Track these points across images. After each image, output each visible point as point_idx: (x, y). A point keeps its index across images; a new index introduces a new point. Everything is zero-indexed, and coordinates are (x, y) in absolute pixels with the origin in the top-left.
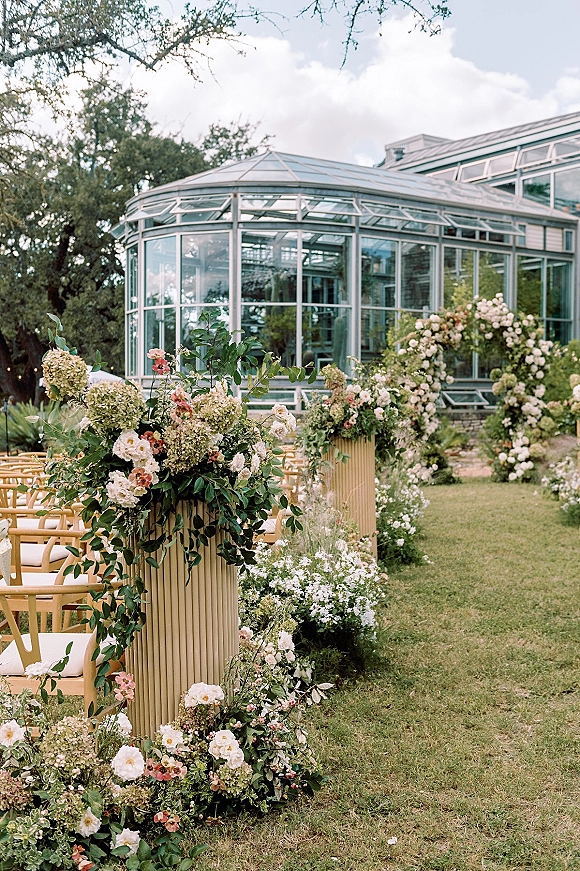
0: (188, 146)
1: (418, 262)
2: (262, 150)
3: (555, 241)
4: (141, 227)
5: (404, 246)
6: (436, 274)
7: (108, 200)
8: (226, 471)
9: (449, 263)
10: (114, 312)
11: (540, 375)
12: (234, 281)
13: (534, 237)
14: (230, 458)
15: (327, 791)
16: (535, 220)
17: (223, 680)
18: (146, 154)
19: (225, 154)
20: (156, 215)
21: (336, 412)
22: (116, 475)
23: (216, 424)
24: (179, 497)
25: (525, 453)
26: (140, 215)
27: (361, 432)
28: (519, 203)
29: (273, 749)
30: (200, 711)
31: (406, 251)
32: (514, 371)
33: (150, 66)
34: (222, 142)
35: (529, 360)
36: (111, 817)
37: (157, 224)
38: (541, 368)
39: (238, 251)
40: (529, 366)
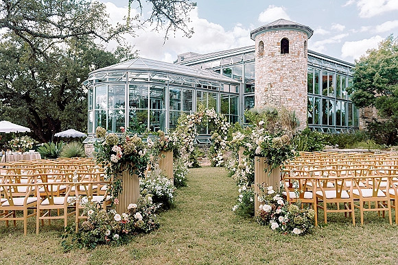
0: (110, 53)
1: (188, 95)
2: (135, 55)
3: (233, 90)
4: (94, 82)
5: (183, 90)
6: (194, 99)
7: (81, 71)
8: (138, 154)
9: (199, 95)
10: (83, 111)
11: (226, 133)
12: (127, 100)
13: (226, 88)
14: (138, 151)
15: (161, 228)
16: (226, 83)
17: (137, 203)
18: (95, 56)
19: (122, 56)
20: (99, 78)
21: (162, 143)
22: (113, 155)
23: (136, 144)
24: (127, 160)
25: (221, 158)
26: (94, 78)
27: (169, 149)
28: (222, 77)
29: (149, 219)
30: (131, 210)
31: (184, 91)
32: (218, 132)
33: (107, 41)
34: (122, 52)
35: (222, 128)
36: (112, 231)
37: (100, 81)
38: (226, 131)
39: (127, 91)
40: (222, 130)
